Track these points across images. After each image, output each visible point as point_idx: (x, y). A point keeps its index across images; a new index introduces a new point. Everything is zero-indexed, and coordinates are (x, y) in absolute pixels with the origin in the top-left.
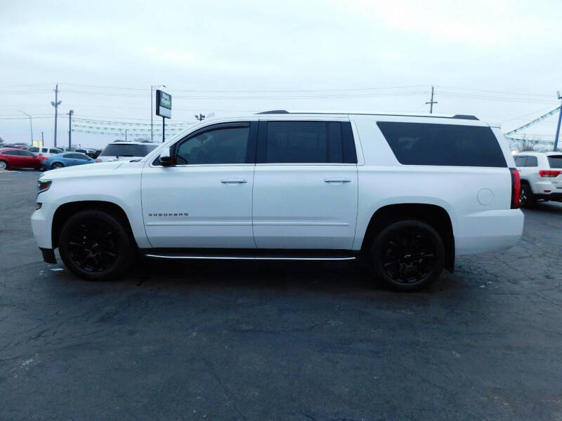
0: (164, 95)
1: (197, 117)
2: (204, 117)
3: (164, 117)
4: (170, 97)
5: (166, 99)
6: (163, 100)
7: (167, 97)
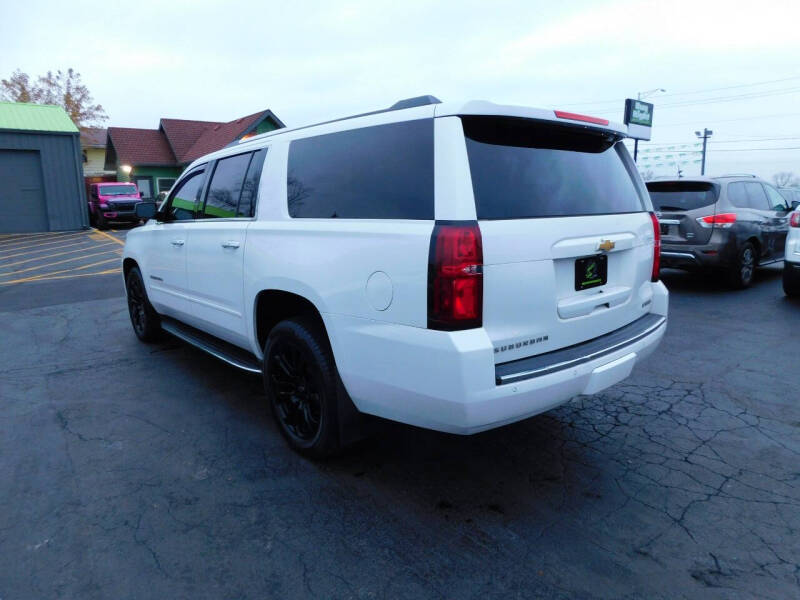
0: (638, 106)
1: (698, 133)
2: (711, 133)
3: (637, 140)
4: (651, 107)
5: (642, 112)
6: (635, 114)
7: (646, 108)
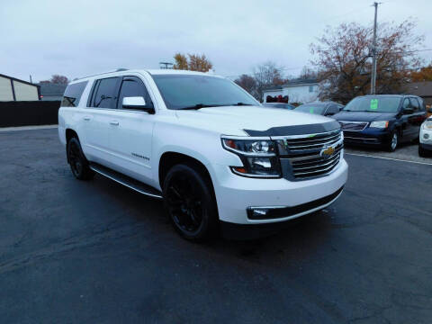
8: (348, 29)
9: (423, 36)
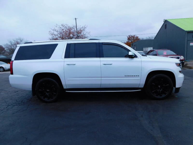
8: (65, 26)
9: (90, 32)
